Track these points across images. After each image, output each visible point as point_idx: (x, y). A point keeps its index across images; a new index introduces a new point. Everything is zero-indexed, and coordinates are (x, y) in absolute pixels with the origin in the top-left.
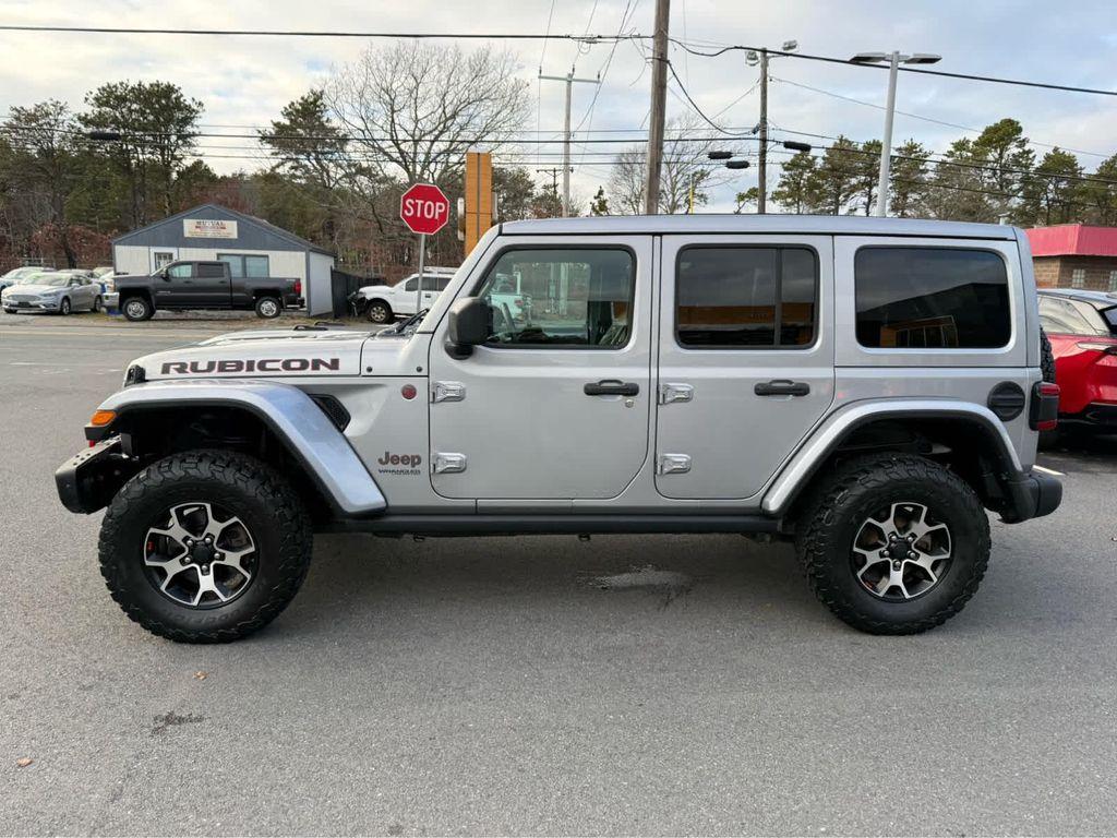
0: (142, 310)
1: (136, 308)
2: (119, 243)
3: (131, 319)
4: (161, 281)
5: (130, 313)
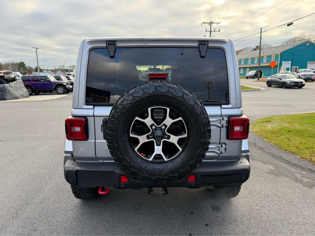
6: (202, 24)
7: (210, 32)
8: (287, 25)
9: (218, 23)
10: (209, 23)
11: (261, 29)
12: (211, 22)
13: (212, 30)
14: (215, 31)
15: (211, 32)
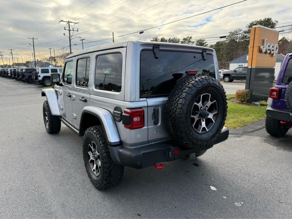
0: (228, 79)
1: (227, 79)
2: (231, 63)
3: (225, 82)
4: (234, 72)
5: (225, 80)
6: (59, 22)
7: (68, 31)
8: (139, 32)
9: (75, 23)
10: (67, 22)
11: (113, 33)
12: (69, 21)
13: (71, 29)
14: (73, 30)
15: (70, 31)
